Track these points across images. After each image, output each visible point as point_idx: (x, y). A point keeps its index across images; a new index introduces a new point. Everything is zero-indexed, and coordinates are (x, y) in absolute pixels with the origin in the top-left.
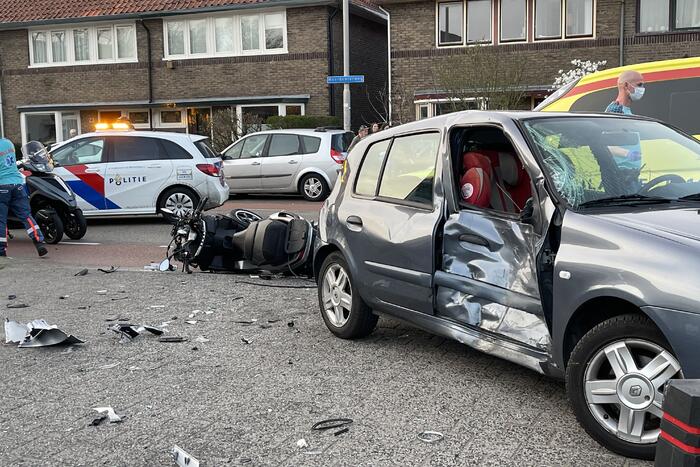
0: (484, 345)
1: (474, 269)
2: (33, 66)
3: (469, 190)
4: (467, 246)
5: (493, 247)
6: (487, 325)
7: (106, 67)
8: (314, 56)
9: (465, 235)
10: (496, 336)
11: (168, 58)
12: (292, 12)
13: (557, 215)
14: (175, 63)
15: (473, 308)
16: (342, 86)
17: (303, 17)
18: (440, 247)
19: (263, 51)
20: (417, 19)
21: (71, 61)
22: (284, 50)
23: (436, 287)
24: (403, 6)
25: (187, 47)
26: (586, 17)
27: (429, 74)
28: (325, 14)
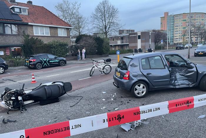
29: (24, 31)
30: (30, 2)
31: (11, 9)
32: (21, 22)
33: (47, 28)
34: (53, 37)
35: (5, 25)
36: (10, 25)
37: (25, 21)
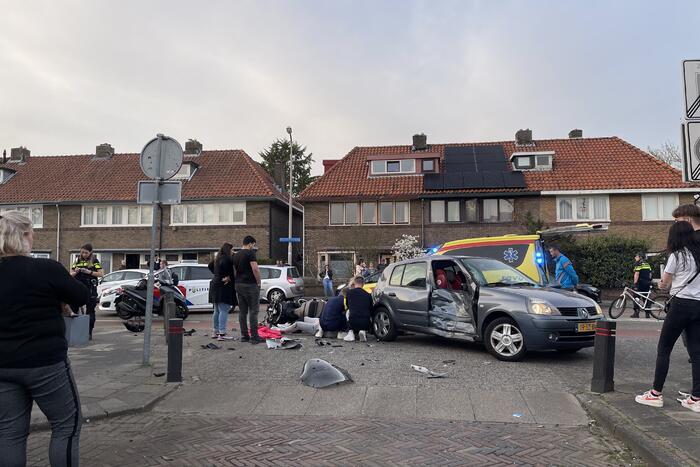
1: (443, 310)
2: (83, 226)
3: (439, 282)
4: (440, 302)
5: (450, 302)
6: (449, 328)
7: (133, 228)
8: (262, 226)
9: (440, 298)
10: (453, 332)
11: (173, 224)
12: (249, 203)
13: (477, 288)
14: (177, 227)
15: (443, 323)
16: (287, 243)
17: (256, 206)
18: (430, 302)
19: (231, 222)
20: (319, 210)
21: (109, 224)
22: (244, 223)
23: (429, 316)
24: (312, 203)
25: (185, 219)
26: (405, 214)
27: (325, 238)
28: (268, 205)
29: (529, 214)
30: (576, 133)
31: (512, 160)
32: (521, 192)
33: (600, 200)
34: (622, 224)
35: (485, 201)
36: (496, 201)
37: (533, 188)
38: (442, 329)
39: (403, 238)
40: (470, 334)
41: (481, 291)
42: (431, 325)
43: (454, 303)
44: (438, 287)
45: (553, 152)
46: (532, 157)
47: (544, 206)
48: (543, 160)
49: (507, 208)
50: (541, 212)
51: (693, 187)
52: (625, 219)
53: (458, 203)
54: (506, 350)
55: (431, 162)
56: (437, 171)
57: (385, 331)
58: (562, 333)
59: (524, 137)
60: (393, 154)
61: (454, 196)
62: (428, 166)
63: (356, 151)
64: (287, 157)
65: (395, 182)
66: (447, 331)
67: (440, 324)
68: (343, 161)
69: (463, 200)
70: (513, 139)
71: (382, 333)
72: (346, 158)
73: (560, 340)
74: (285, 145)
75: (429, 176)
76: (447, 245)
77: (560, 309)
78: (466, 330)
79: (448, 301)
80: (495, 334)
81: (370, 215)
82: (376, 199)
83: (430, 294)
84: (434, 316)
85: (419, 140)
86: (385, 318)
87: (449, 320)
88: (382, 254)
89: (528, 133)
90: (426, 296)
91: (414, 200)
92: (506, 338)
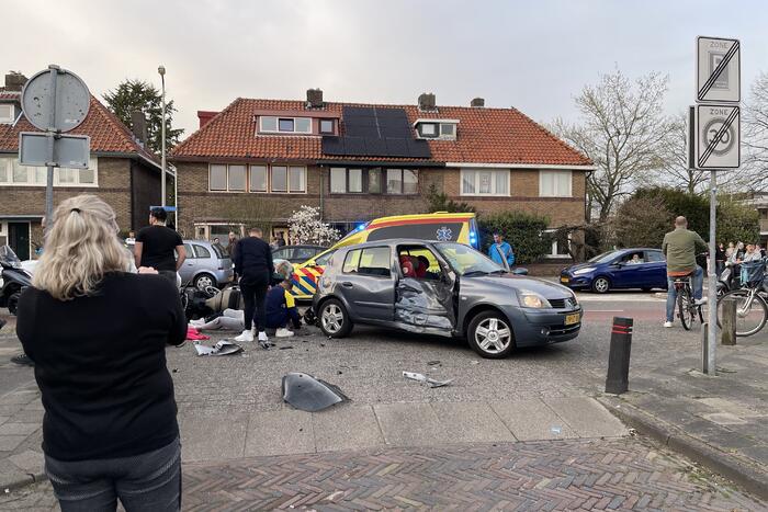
0: (419, 331)
1: (411, 301)
3: (406, 270)
4: (406, 293)
5: (419, 292)
6: (418, 322)
8: (120, 190)
9: (408, 288)
10: (424, 326)
12: (102, 159)
13: (458, 278)
15: (412, 317)
17: (111, 164)
18: (397, 294)
19: (76, 184)
20: (195, 172)
22: (96, 185)
23: (395, 309)
24: (187, 163)
25: (10, 177)
26: (300, 181)
27: (204, 207)
28: (128, 164)
29: (433, 187)
30: (478, 102)
31: (416, 127)
32: (426, 163)
33: (502, 174)
34: (520, 199)
35: (388, 171)
36: (400, 171)
37: (438, 158)
38: (411, 324)
39: (303, 210)
40: (446, 329)
41: (461, 282)
42: (397, 319)
43: (424, 294)
44: (405, 276)
45: (458, 121)
46: (436, 125)
47: (448, 178)
48: (448, 129)
49: (410, 178)
50: (445, 186)
51: (585, 164)
52: (523, 195)
53: (359, 172)
54: (492, 347)
55: (330, 123)
56: (337, 134)
57: (338, 327)
58: (553, 327)
59: (427, 102)
60: (284, 110)
61: (355, 163)
62: (327, 127)
63: (240, 102)
64: (141, 103)
65: (289, 143)
66: (417, 325)
67: (408, 318)
68: (223, 114)
69: (366, 169)
70: (416, 103)
71: (333, 328)
72: (228, 111)
73: (551, 334)
74: (137, 88)
75: (327, 139)
76: (375, 222)
77: (550, 301)
78: (442, 324)
79: (416, 291)
80: (480, 330)
81: (259, 181)
82: (268, 163)
83: (397, 284)
84: (401, 308)
85: (315, 95)
86: (337, 311)
87: (419, 313)
88: (273, 227)
89: (432, 98)
90: (392, 287)
91: (312, 166)
92: (492, 334)
